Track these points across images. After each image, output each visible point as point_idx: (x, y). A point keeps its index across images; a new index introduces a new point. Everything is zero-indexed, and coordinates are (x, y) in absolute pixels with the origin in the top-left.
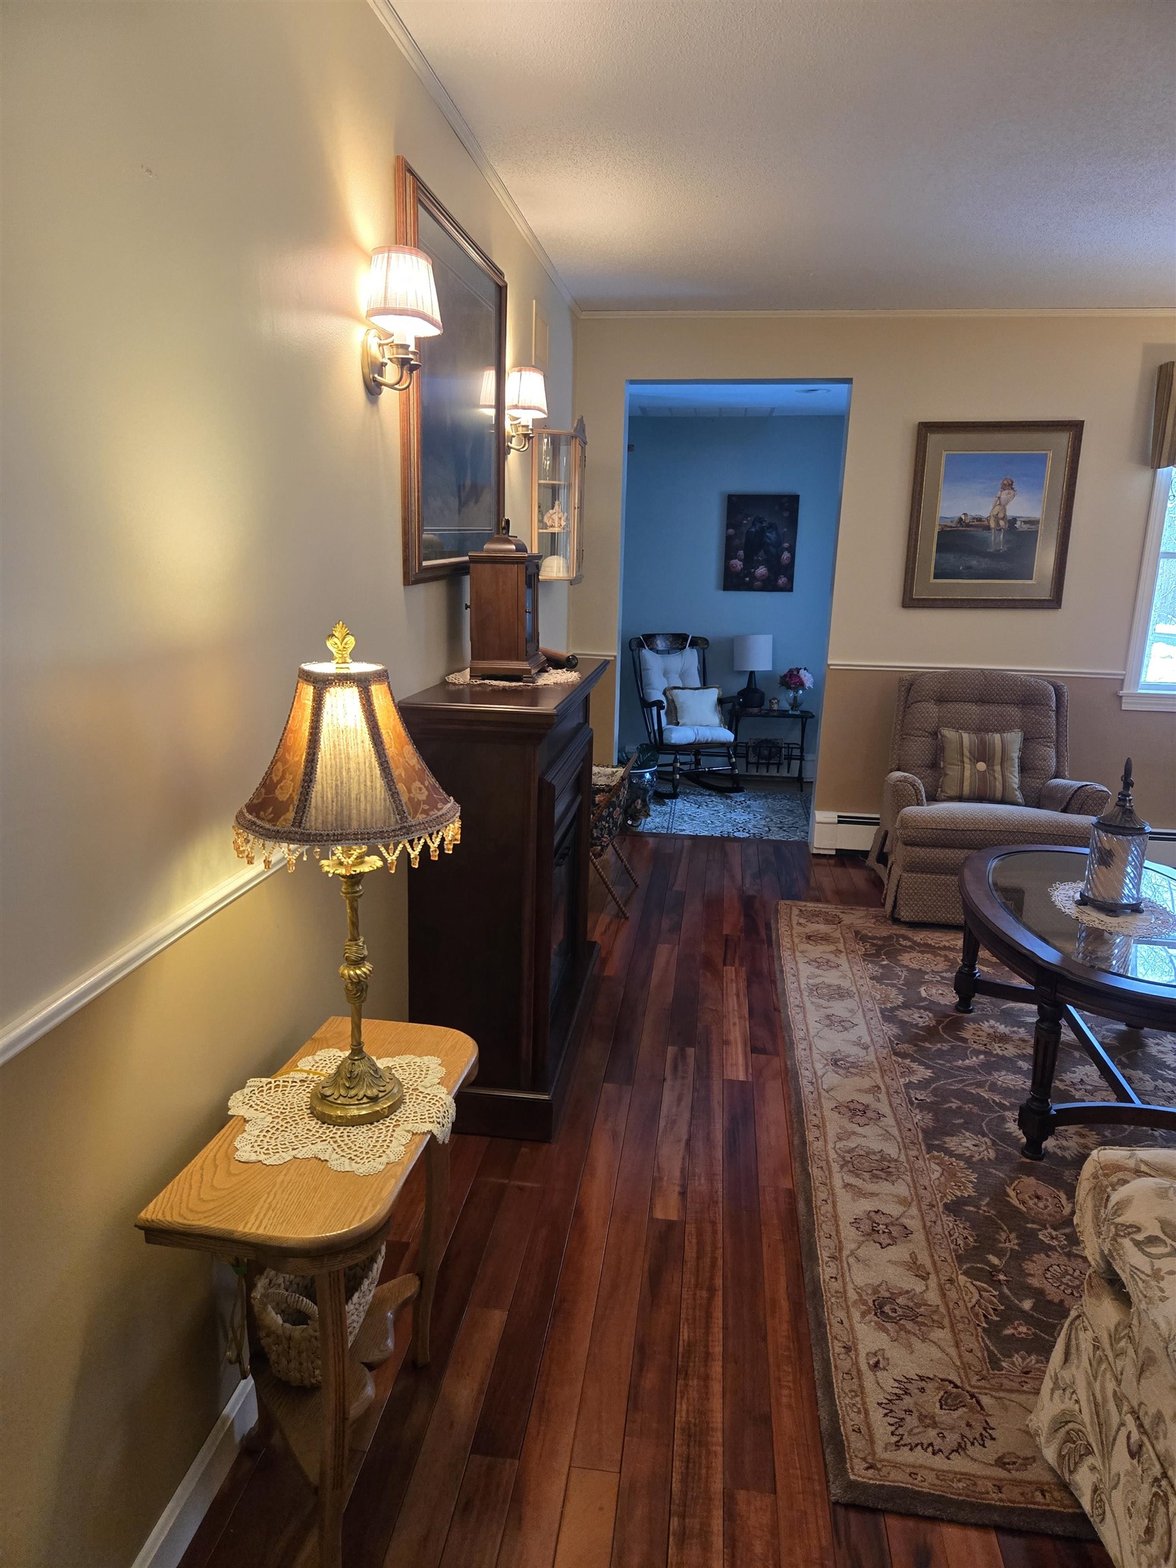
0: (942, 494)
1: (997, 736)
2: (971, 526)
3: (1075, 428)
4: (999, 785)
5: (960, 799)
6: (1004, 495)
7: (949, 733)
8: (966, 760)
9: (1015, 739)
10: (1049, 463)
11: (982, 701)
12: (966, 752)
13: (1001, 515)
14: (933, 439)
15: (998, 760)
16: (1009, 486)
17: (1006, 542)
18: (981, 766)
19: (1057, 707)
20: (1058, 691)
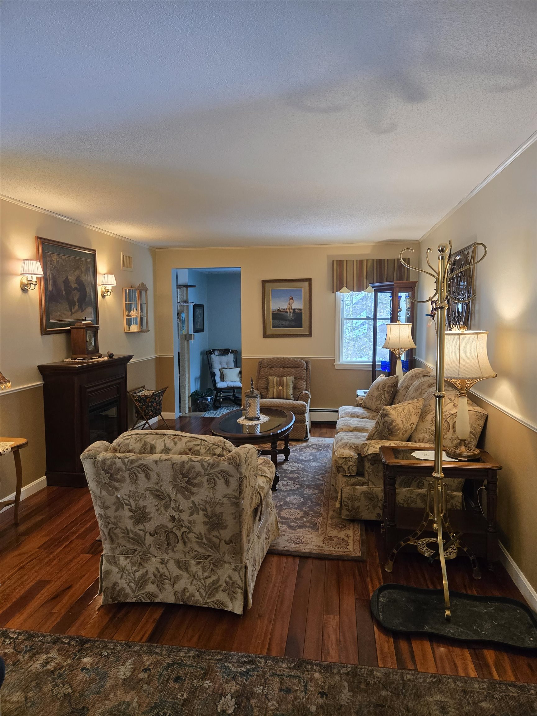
0: (271, 302)
1: (285, 378)
2: (282, 311)
3: (309, 280)
4: (285, 393)
5: (273, 398)
6: (291, 302)
7: (271, 378)
8: (275, 386)
9: (290, 379)
10: (303, 291)
11: (283, 367)
12: (275, 383)
13: (290, 308)
14: (266, 285)
15: (285, 386)
16: (292, 299)
17: (293, 316)
18: (280, 388)
19: (307, 369)
20: (307, 363)
